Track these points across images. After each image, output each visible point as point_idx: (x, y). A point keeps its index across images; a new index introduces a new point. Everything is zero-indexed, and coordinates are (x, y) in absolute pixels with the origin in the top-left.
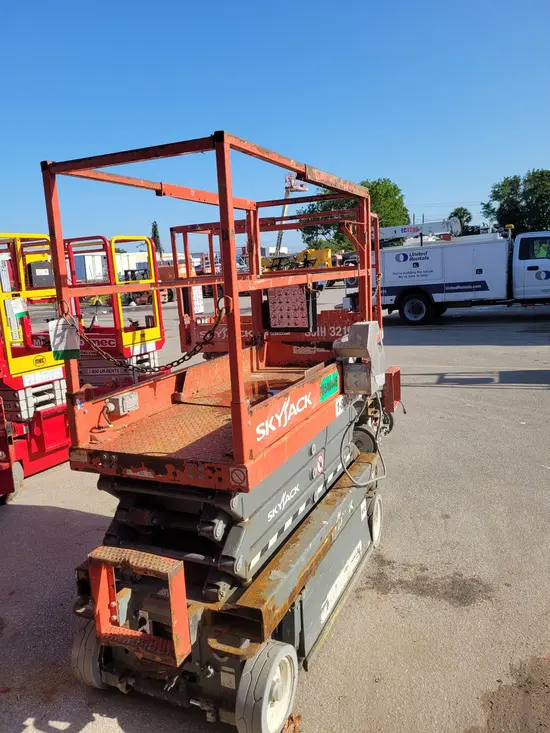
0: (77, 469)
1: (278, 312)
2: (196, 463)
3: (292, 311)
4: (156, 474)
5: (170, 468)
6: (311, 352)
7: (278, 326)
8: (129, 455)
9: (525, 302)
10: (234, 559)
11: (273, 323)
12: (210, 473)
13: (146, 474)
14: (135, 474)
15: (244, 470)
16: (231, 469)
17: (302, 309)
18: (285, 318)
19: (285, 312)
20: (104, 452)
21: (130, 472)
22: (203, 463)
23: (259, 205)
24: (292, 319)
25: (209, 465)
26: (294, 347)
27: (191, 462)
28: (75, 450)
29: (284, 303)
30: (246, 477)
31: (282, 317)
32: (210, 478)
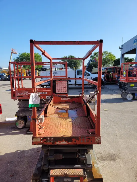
0: (35, 144)
1: (58, 88)
2: (84, 137)
3: (62, 88)
4: (68, 142)
5: (74, 140)
6: (66, 99)
7: (58, 92)
8: (58, 137)
9: (78, 85)
10: (91, 165)
11: (57, 91)
12: (88, 140)
13: (64, 143)
14: (60, 143)
15: (100, 138)
16: (96, 138)
17: (66, 88)
18: (60, 90)
19: (60, 88)
20: (47, 137)
21: (58, 143)
22: (86, 137)
23: (53, 59)
24: (62, 90)
25: (88, 137)
26: (62, 98)
27: (82, 137)
28: (35, 138)
29: (60, 86)
30: (100, 140)
31: (59, 90)
32: (88, 141)
